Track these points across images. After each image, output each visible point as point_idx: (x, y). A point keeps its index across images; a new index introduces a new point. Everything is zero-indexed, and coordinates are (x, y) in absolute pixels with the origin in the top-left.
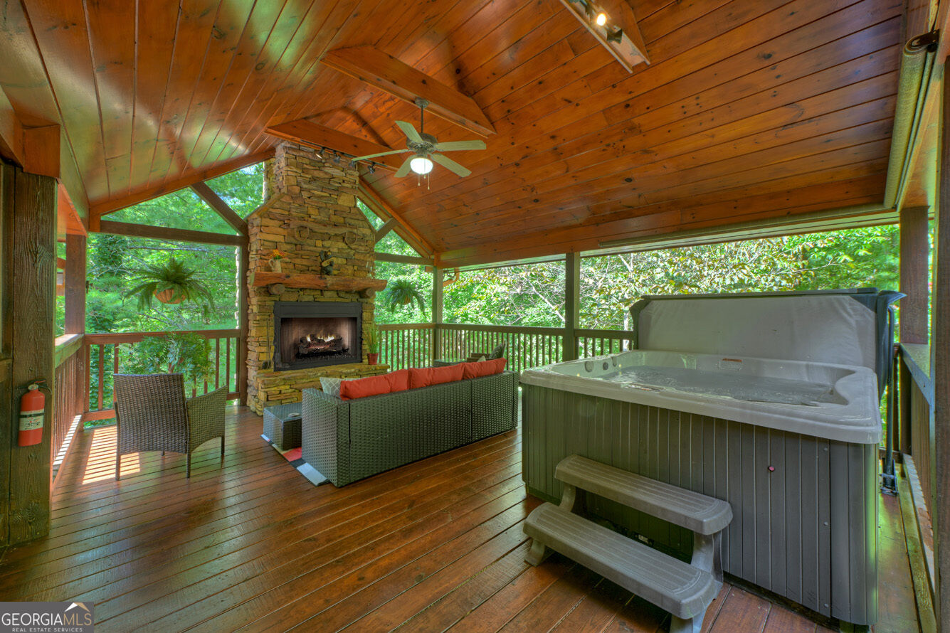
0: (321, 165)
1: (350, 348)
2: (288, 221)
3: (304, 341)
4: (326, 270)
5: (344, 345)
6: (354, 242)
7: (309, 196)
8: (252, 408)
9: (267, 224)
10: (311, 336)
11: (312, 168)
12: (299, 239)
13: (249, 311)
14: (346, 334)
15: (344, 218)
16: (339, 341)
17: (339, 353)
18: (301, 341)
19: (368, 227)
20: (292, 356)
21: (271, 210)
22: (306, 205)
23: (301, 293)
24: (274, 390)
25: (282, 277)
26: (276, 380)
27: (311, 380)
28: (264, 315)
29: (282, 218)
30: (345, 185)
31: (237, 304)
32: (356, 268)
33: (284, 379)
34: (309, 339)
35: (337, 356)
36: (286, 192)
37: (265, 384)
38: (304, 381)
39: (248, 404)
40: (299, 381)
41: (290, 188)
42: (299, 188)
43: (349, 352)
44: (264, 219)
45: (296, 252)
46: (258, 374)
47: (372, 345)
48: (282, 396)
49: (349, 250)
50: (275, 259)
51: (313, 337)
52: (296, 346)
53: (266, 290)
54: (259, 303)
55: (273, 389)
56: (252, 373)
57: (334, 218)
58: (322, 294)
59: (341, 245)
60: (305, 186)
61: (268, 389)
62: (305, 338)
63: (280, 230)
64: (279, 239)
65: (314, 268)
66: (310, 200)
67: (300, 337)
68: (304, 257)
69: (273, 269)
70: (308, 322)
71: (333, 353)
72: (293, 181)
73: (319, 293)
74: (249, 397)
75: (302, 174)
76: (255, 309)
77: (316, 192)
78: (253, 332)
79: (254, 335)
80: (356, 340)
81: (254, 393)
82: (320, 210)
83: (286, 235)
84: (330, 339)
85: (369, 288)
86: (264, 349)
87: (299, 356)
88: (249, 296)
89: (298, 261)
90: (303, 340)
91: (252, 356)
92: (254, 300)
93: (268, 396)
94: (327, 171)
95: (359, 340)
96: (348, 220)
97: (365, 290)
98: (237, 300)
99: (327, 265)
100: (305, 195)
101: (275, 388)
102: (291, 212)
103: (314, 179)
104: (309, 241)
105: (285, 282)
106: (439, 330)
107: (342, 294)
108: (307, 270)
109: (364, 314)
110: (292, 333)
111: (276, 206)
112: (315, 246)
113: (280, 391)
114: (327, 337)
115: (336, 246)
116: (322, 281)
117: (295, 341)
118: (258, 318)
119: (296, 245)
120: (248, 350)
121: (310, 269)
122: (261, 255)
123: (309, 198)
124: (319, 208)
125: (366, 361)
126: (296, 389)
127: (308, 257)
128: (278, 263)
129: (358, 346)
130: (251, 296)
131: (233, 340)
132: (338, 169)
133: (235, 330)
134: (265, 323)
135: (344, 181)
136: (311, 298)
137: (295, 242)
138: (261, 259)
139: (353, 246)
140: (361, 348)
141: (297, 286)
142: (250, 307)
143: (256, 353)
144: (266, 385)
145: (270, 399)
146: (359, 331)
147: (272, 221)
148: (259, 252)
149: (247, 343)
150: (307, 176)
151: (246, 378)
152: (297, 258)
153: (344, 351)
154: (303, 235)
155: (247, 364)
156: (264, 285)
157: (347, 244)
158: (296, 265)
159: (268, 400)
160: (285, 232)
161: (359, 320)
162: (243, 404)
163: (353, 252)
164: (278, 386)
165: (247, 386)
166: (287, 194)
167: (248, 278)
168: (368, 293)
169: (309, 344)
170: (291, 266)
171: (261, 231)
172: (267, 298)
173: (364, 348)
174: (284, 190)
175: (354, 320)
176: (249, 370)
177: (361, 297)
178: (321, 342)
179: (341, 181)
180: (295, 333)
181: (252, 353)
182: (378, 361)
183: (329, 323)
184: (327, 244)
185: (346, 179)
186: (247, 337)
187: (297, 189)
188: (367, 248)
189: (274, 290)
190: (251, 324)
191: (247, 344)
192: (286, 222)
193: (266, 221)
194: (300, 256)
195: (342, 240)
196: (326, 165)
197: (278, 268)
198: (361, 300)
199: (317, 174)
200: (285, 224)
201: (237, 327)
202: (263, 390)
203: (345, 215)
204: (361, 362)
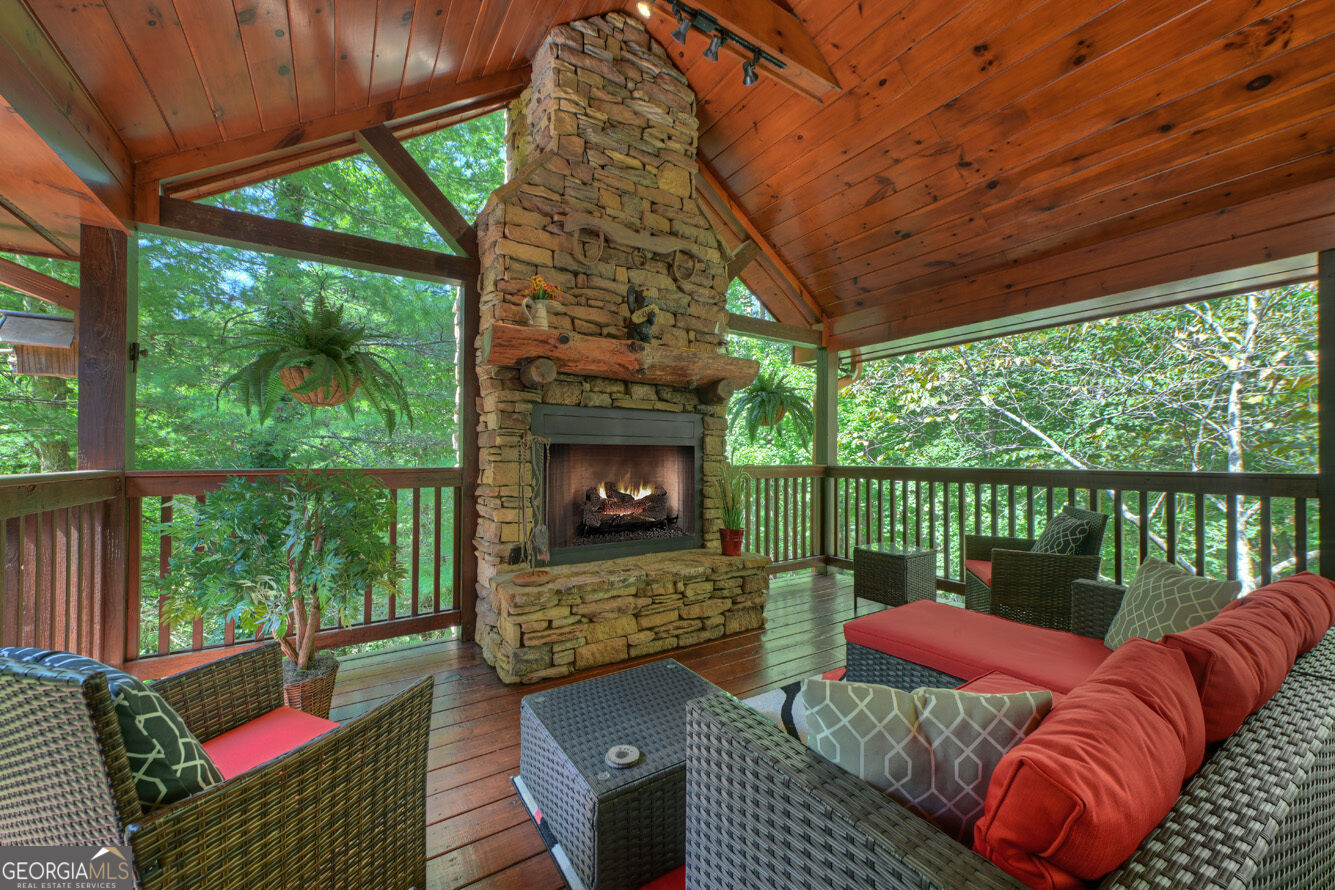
0: (625, 93)
1: (681, 514)
2: (562, 218)
3: (593, 498)
4: (640, 333)
5: (670, 509)
6: (689, 276)
7: (602, 162)
8: (487, 654)
9: (516, 220)
10: (606, 484)
11: (609, 98)
12: (581, 258)
13: (480, 428)
14: (673, 480)
15: (671, 220)
16: (659, 499)
17: (660, 525)
18: (588, 498)
19: (716, 245)
20: (570, 531)
21: (526, 188)
22: (596, 184)
23: (587, 386)
24: (535, 620)
25: (552, 341)
26: (540, 594)
27: (615, 593)
28: (511, 435)
29: (547, 209)
30: (673, 145)
31: (456, 418)
32: (692, 335)
33: (558, 592)
34: (603, 494)
35: (656, 532)
36: (556, 150)
37: (516, 606)
38: (601, 595)
39: (477, 638)
40: (589, 597)
41: (564, 140)
42: (582, 142)
43: (680, 523)
44: (510, 208)
45: (577, 291)
46: (499, 573)
47: (730, 511)
48: (554, 635)
49: (680, 295)
50: (535, 298)
51: (611, 489)
52: (577, 508)
53: (515, 376)
54: (501, 406)
55: (534, 617)
56: (486, 571)
57: (651, 220)
58: (627, 392)
59: (666, 281)
60: (594, 138)
61: (524, 618)
62: (595, 490)
63: (544, 237)
64: (541, 256)
65: (612, 329)
66: (602, 172)
67: (585, 488)
68: (591, 302)
69: (531, 322)
70: (601, 454)
71: (648, 526)
72: (570, 126)
73: (621, 388)
74: (480, 624)
75: (589, 111)
76: (491, 420)
77: (616, 156)
78: (488, 476)
79: (490, 481)
80: (692, 496)
81: (491, 619)
82: (626, 199)
83: (556, 248)
84: (644, 493)
85: (723, 379)
86: (510, 515)
87: (585, 532)
88: (479, 396)
89: (580, 312)
90: (591, 495)
91: (486, 530)
92: (490, 401)
93: (522, 634)
94: (637, 108)
95: (698, 499)
96: (677, 226)
97: (714, 383)
98: (457, 408)
99: (642, 320)
100: (595, 159)
101: (539, 615)
102: (567, 197)
103: (610, 125)
104: (603, 268)
105: (556, 354)
106: (832, 480)
107: (668, 394)
108: (599, 331)
109: (708, 439)
110: (570, 478)
111: (536, 179)
112: (614, 280)
113: (550, 622)
114: (637, 488)
115: (655, 282)
116: (632, 356)
117: (575, 498)
118: (498, 441)
119: (576, 274)
120: (477, 515)
121: (605, 331)
122: (505, 292)
123: (603, 167)
124: (621, 194)
125: (714, 544)
126: (583, 616)
127: (600, 304)
128: (541, 310)
129: (697, 512)
130: (483, 393)
131: (448, 493)
132: (659, 106)
133: (450, 470)
134: (513, 454)
135: (670, 138)
136: (605, 400)
137: (574, 266)
138: (504, 301)
139: (687, 286)
140: (702, 515)
141: (580, 368)
142: (482, 419)
143: (493, 525)
144: (519, 609)
145: (527, 643)
146: (697, 476)
147: (527, 213)
148: (502, 285)
149: (474, 500)
150: (598, 115)
151: (474, 579)
152: (579, 304)
153: (671, 520)
154: (589, 254)
155: (476, 549)
156: (511, 362)
157: (675, 280)
158: (576, 321)
159: (522, 645)
160: (554, 243)
161: (697, 454)
162: (468, 638)
163: (686, 299)
164: (543, 608)
165: (474, 596)
166: (557, 154)
167: (478, 353)
168: (721, 390)
169: (603, 505)
170: (566, 322)
171: (505, 237)
172: (517, 395)
173: (710, 514)
174: (552, 145)
175: (687, 453)
176: (480, 561)
177: (703, 401)
178: (626, 500)
179: (665, 137)
180: (578, 479)
181: (488, 522)
182: (743, 548)
183: (640, 458)
184: (638, 276)
185: (672, 132)
186: (475, 486)
187: (578, 143)
188: (713, 292)
189: (534, 375)
190: (484, 455)
191: (476, 502)
192: (556, 218)
193: (516, 214)
194: (583, 300)
195: (665, 272)
196: (636, 94)
197: (542, 318)
198: (701, 407)
199: (620, 114)
200: (554, 221)
201: (457, 466)
202: (510, 619)
203: (671, 215)
204: (703, 546)
